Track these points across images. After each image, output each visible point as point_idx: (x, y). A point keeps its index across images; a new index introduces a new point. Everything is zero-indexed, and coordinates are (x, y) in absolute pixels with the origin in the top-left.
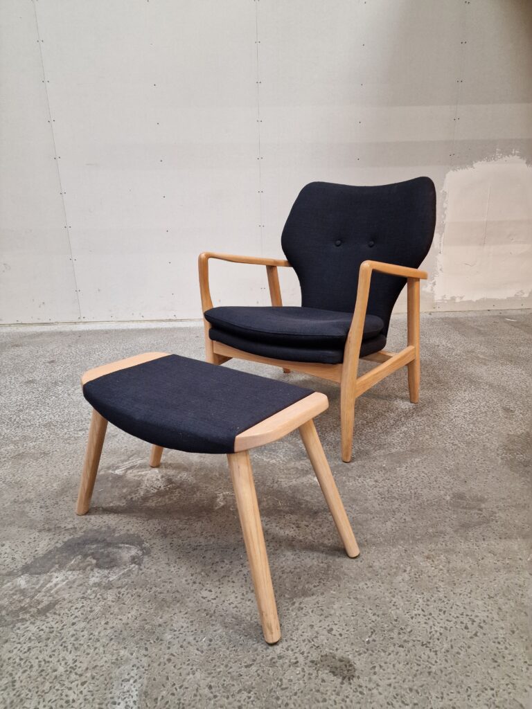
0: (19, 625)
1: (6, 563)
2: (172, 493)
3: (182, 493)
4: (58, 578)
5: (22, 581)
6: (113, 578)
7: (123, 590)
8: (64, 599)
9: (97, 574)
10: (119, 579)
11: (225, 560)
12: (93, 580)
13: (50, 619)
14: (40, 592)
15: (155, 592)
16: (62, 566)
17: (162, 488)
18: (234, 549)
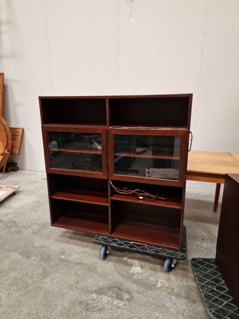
0: (93, 312)
1: (90, 287)
2: (143, 274)
3: (146, 275)
4: (105, 298)
5: (94, 295)
6: (121, 305)
7: (124, 311)
8: (106, 308)
9: (116, 301)
10: (123, 306)
11: (158, 311)
12: (115, 303)
13: (102, 314)
14: (99, 302)
15: (133, 315)
16: (106, 294)
17: (139, 271)
18: (162, 307)
